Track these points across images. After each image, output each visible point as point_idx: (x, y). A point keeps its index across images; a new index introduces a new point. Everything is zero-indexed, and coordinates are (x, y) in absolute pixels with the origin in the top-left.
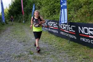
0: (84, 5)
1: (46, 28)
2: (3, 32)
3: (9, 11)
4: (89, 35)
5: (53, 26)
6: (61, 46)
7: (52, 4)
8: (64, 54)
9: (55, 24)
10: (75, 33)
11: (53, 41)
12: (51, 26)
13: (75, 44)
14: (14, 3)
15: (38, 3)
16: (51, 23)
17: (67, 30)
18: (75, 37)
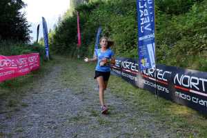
0: (184, 35)
1: (117, 71)
2: (47, 74)
3: (55, 37)
4: (189, 88)
5: (130, 69)
6: (144, 104)
7: (130, 30)
8: (149, 118)
9: (134, 65)
10: (167, 84)
11: (129, 94)
12: (127, 69)
13: (168, 102)
14: (63, 23)
15: (106, 28)
16: (128, 64)
17: (154, 77)
18: (166, 89)
